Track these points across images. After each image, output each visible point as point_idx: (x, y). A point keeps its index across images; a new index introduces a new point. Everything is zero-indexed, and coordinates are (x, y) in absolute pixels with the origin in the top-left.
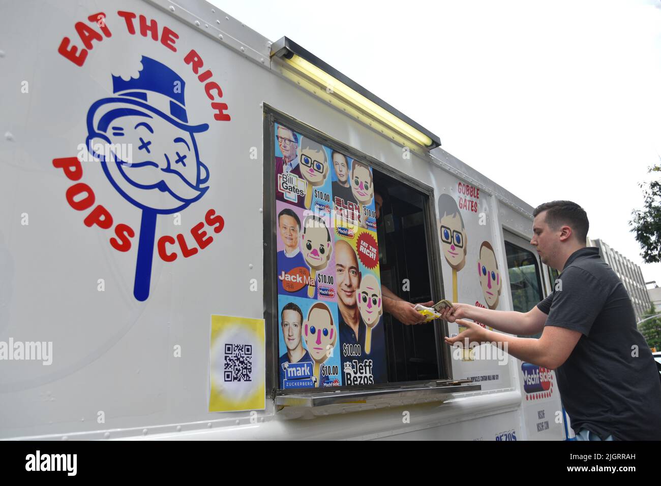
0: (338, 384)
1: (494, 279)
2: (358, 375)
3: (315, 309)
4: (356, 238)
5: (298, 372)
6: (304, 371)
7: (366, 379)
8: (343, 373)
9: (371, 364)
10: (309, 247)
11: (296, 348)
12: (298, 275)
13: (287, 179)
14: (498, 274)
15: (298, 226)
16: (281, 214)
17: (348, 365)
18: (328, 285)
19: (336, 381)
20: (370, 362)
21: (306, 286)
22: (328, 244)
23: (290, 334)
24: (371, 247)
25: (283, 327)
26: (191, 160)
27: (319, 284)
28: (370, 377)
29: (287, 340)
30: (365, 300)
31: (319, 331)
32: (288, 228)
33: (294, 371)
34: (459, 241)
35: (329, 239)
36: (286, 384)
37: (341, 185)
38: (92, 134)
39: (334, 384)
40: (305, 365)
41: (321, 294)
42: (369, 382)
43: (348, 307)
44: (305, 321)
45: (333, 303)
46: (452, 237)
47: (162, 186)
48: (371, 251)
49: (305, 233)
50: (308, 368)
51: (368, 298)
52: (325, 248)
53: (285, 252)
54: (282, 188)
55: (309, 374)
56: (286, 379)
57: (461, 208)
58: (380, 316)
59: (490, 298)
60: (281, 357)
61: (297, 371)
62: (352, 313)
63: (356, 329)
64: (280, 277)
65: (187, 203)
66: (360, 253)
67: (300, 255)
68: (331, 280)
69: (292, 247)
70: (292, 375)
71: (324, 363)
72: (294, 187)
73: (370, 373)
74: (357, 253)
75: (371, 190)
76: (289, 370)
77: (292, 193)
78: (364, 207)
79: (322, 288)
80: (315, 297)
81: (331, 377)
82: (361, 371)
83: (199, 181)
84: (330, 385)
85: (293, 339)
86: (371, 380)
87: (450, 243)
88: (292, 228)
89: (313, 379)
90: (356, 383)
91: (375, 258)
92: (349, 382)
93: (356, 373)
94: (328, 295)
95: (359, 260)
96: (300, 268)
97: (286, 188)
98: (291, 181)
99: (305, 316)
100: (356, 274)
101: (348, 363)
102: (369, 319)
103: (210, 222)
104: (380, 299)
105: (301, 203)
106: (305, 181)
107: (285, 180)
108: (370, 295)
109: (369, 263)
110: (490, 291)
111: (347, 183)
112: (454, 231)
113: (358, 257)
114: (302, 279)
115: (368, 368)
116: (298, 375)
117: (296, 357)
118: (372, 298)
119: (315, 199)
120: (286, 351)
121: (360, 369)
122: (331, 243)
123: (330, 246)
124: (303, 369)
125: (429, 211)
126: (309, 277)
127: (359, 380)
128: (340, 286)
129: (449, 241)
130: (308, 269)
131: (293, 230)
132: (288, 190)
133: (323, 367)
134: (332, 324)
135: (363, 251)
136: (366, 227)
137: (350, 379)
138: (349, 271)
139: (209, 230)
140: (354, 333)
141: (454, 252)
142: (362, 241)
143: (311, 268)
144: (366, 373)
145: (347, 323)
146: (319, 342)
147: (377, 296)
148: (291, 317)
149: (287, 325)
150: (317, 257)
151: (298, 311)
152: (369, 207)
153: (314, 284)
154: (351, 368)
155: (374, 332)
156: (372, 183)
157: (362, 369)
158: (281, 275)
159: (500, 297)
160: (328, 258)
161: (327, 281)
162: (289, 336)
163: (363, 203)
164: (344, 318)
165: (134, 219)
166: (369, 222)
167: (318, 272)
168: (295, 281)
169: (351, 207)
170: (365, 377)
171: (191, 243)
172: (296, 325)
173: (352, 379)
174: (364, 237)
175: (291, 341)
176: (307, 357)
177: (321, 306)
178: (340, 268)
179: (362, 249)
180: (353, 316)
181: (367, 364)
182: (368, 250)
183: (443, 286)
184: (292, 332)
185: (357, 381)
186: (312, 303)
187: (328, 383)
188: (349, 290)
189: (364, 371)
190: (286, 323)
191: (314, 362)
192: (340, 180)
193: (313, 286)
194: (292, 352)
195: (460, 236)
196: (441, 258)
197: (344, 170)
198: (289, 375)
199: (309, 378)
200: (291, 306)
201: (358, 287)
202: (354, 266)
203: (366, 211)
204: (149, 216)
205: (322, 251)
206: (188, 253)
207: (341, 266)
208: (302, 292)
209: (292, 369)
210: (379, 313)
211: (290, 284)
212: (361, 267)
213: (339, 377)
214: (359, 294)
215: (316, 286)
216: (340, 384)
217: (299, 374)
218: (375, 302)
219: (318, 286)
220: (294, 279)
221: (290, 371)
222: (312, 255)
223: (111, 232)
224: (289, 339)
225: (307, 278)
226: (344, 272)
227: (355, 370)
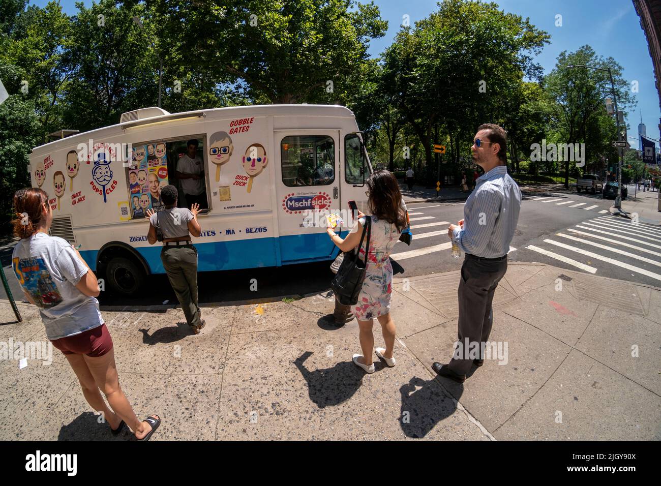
1: (260, 161)
4: (157, 171)
10: (140, 180)
14: (265, 158)
16: (131, 174)
21: (139, 190)
26: (109, 172)
31: (144, 201)
32: (133, 177)
34: (225, 151)
36: (136, 215)
38: (93, 175)
41: (144, 191)
43: (154, 193)
44: (140, 199)
46: (219, 151)
47: (105, 180)
48: (164, 173)
53: (132, 183)
59: (252, 171)
62: (156, 194)
63: (158, 198)
65: (109, 181)
68: (147, 186)
69: (134, 181)
74: (158, 175)
75: (165, 151)
83: (111, 175)
85: (137, 204)
87: (218, 154)
91: (166, 175)
96: (137, 186)
100: (157, 182)
103: (114, 183)
105: (136, 168)
109: (162, 177)
110: (254, 168)
111: (153, 153)
112: (221, 147)
113: (158, 177)
117: (138, 208)
120: (134, 207)
122: (147, 176)
126: (140, 188)
128: (151, 187)
134: (148, 198)
136: (162, 165)
138: (154, 182)
139: (114, 185)
140: (157, 200)
141: (219, 157)
142: (160, 171)
143: (140, 185)
146: (144, 204)
149: (134, 201)
150: (142, 181)
151: (137, 197)
163: (160, 157)
165: (101, 188)
166: (164, 163)
167: (143, 186)
169: (155, 161)
171: (111, 189)
172: (137, 201)
176: (141, 208)
177: (144, 194)
179: (160, 173)
188: (154, 188)
191: (143, 209)
192: (150, 154)
194: (136, 207)
195: (227, 148)
197: (152, 150)
199: (142, 213)
200: (135, 197)
201: (158, 185)
202: (157, 180)
203: (162, 160)
204: (104, 186)
205: (144, 179)
206: (111, 191)
207: (151, 181)
208: (138, 192)
211: (134, 191)
215: (142, 189)
223: (99, 192)
224: (135, 204)
226: (152, 183)
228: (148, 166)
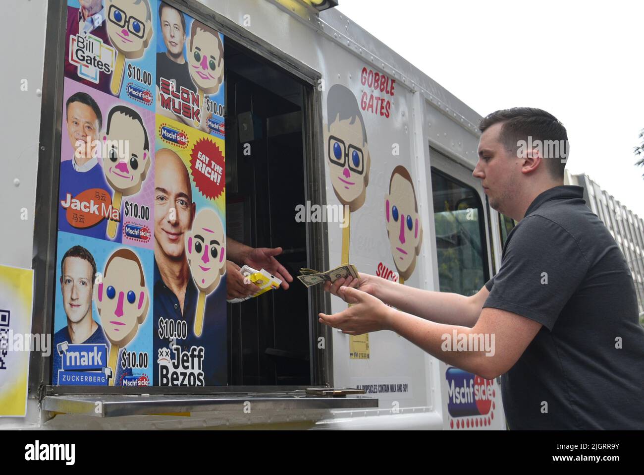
0: (146, 383)
1: (410, 227)
2: (181, 370)
3: (117, 259)
4: (191, 146)
5: (83, 359)
6: (93, 358)
7: (192, 378)
8: (156, 365)
9: (202, 354)
11: (81, 320)
12: (92, 202)
13: (85, 43)
14: (417, 221)
15: (97, 122)
16: (72, 100)
17: (164, 354)
18: (140, 222)
19: (143, 378)
20: (201, 350)
21: (104, 220)
22: (145, 155)
23: (74, 297)
24: (213, 163)
25: (63, 283)
27: (126, 219)
28: (200, 374)
29: (68, 306)
30: (198, 248)
31: (122, 294)
32: (81, 124)
33: (76, 357)
34: (357, 163)
35: (146, 147)
36: (61, 378)
37: (172, 59)
39: (140, 383)
40: (95, 348)
41: (128, 234)
42: (198, 383)
43: (171, 258)
44: (99, 277)
45: (146, 251)
46: (347, 155)
48: (213, 170)
49: (108, 133)
50: (100, 353)
51: (203, 245)
52: (140, 160)
53: (73, 162)
54: (75, 58)
55: (100, 363)
56: (62, 370)
57: (364, 109)
58: (221, 276)
59: (402, 259)
60: (57, 334)
61: (81, 357)
62: (177, 268)
63: (181, 294)
64: (63, 203)
66: (196, 172)
67: (97, 169)
68: (146, 213)
70: (73, 364)
71: (126, 347)
72: (95, 57)
73: (200, 369)
74: (190, 171)
75: (220, 71)
76: (68, 355)
77: (91, 67)
78: (206, 97)
79: (131, 224)
80: (119, 240)
81: (136, 370)
82: (186, 364)
84: (134, 383)
85: (79, 306)
86: (200, 380)
87: (343, 165)
88: (87, 124)
89: (107, 372)
90: (175, 383)
91: (219, 181)
92: (165, 381)
93: (176, 367)
94: (139, 237)
95: (193, 184)
96: (98, 190)
97: (82, 58)
98: (91, 47)
99: (101, 269)
100: (187, 207)
101: (164, 349)
102: (203, 281)
104: (223, 249)
105: (104, 83)
106: (114, 49)
107: (81, 45)
108: (207, 242)
109: (209, 190)
110: (403, 247)
111: (182, 55)
112: (350, 146)
113: (191, 177)
114: (99, 209)
115: (196, 360)
116: (83, 364)
117: (81, 334)
118: (210, 247)
119: (128, 80)
120: (65, 324)
121: (183, 361)
122: (149, 153)
123: (147, 158)
124: (91, 354)
125: (312, 111)
126: (110, 207)
127: (181, 378)
128: (160, 223)
129: (342, 161)
130: (110, 193)
131: (89, 127)
132: (84, 62)
133: (124, 353)
134: (143, 284)
135: (200, 170)
136: (208, 130)
137: (166, 376)
138: (175, 201)
140: (178, 302)
141: (348, 180)
142: (200, 153)
143: (114, 191)
144: (193, 368)
145: (167, 285)
146: (119, 312)
147: (219, 244)
148: (77, 268)
149: (69, 281)
150: (125, 174)
151: (89, 261)
152: (215, 98)
153: (118, 218)
154: (168, 358)
155: (210, 302)
156: (222, 60)
157: (187, 361)
158: (65, 200)
159: (418, 258)
160: (143, 176)
161: (139, 214)
162: (72, 299)
163: (204, 91)
164: (162, 275)
166: (213, 123)
167: (125, 199)
168: (87, 210)
169: (185, 96)
170: (192, 374)
172: (84, 283)
173: (169, 376)
174: (204, 147)
175: (75, 308)
176: (98, 336)
177: (127, 254)
178: (162, 194)
179: (198, 165)
180: (178, 274)
181: (196, 353)
182: (208, 168)
183: (326, 235)
184: (77, 294)
185: (177, 379)
186: (113, 248)
187: (130, 380)
188: (173, 231)
189: (190, 364)
190: (67, 278)
191: (110, 344)
192: (169, 51)
193: (116, 221)
194: (74, 327)
195: (360, 154)
196: (327, 188)
197: (178, 35)
198: (68, 364)
199: (100, 370)
200: (78, 252)
201: (190, 226)
202: (185, 192)
203: (210, 104)
205: (134, 165)
207: (164, 191)
208: (97, 229)
209: (73, 354)
210: (221, 271)
212: (197, 195)
213: (149, 371)
214: (190, 239)
215: (120, 221)
216: (149, 383)
217: (84, 362)
218: (214, 253)
219: (124, 222)
220: (85, 207)
221: (71, 357)
222: (118, 171)
224: (72, 305)
225: (107, 208)
226: (168, 201)
227: (176, 361)
228: (158, 104)
